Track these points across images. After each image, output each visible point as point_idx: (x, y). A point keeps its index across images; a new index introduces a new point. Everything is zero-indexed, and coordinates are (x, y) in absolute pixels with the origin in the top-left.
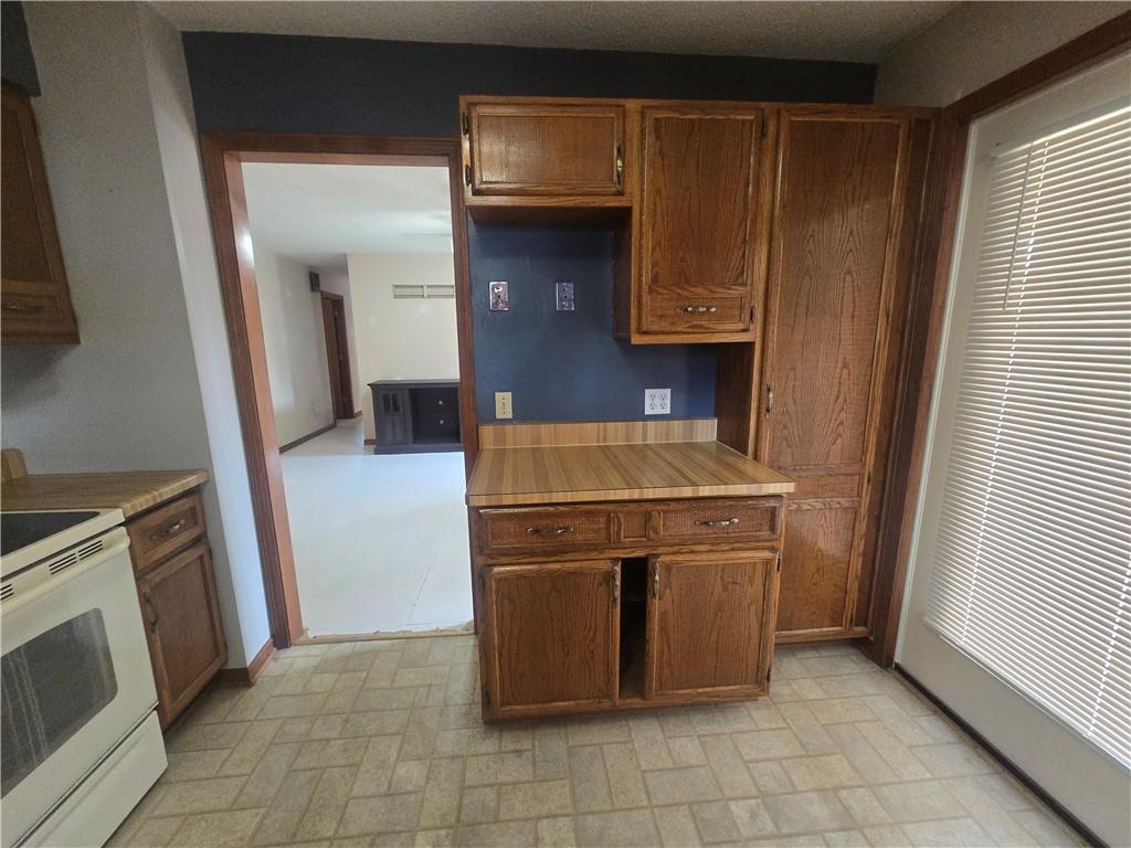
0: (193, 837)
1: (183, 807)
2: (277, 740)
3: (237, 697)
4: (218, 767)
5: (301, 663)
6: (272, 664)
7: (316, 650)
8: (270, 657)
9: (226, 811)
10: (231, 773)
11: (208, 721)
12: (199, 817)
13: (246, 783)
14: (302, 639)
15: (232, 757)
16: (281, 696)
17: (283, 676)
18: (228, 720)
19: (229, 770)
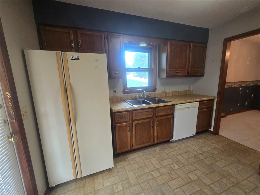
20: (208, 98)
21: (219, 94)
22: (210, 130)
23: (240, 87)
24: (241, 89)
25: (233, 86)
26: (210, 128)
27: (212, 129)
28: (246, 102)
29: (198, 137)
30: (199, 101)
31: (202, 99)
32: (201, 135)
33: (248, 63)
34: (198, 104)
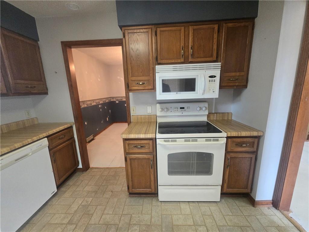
0: (208, 220)
1: (214, 213)
2: (242, 228)
3: (248, 205)
4: (226, 214)
5: (275, 219)
6: (266, 208)
7: (286, 222)
8: (268, 206)
9: (217, 225)
10: (226, 219)
11: (236, 202)
12: (213, 219)
13: (226, 226)
14: (285, 212)
15: (231, 216)
16: (258, 219)
17: (265, 215)
18: (240, 207)
19: (227, 218)
20: (62, 128)
21: (76, 118)
22: (78, 167)
23: (99, 105)
24: (100, 106)
25: (92, 104)
26: (78, 165)
27: (80, 166)
28: (107, 118)
29: (63, 189)
30: (47, 137)
31: (51, 132)
32: (67, 184)
33: (99, 80)
34: (45, 142)
